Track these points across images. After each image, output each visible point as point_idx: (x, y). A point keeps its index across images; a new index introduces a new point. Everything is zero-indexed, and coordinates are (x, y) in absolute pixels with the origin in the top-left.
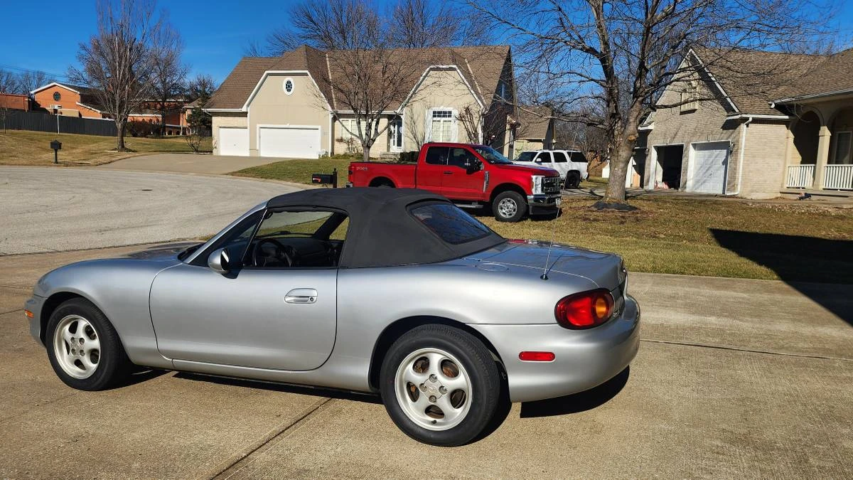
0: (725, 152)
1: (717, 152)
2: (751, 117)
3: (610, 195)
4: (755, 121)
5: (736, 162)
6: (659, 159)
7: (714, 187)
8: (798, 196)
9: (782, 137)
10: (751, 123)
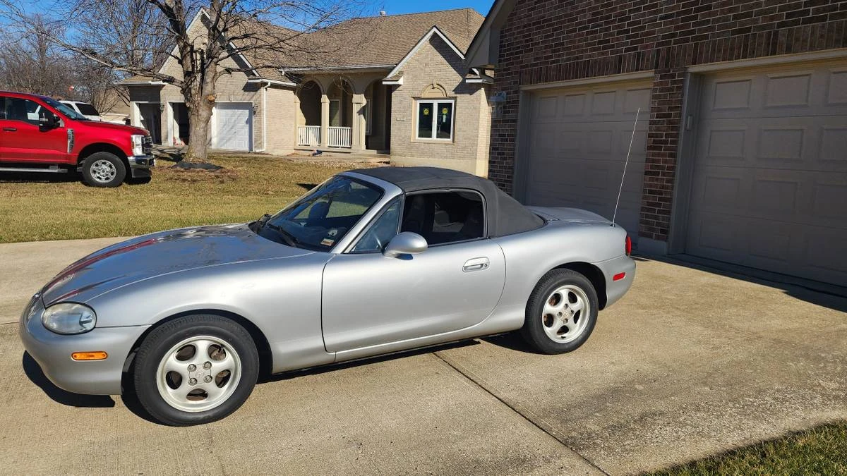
0: (247, 112)
1: (239, 112)
2: (270, 82)
3: (193, 155)
4: (273, 86)
5: (260, 122)
6: (175, 117)
7: (240, 144)
8: (311, 153)
9: (291, 100)
10: (270, 87)
